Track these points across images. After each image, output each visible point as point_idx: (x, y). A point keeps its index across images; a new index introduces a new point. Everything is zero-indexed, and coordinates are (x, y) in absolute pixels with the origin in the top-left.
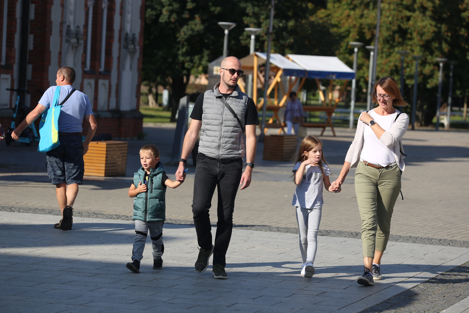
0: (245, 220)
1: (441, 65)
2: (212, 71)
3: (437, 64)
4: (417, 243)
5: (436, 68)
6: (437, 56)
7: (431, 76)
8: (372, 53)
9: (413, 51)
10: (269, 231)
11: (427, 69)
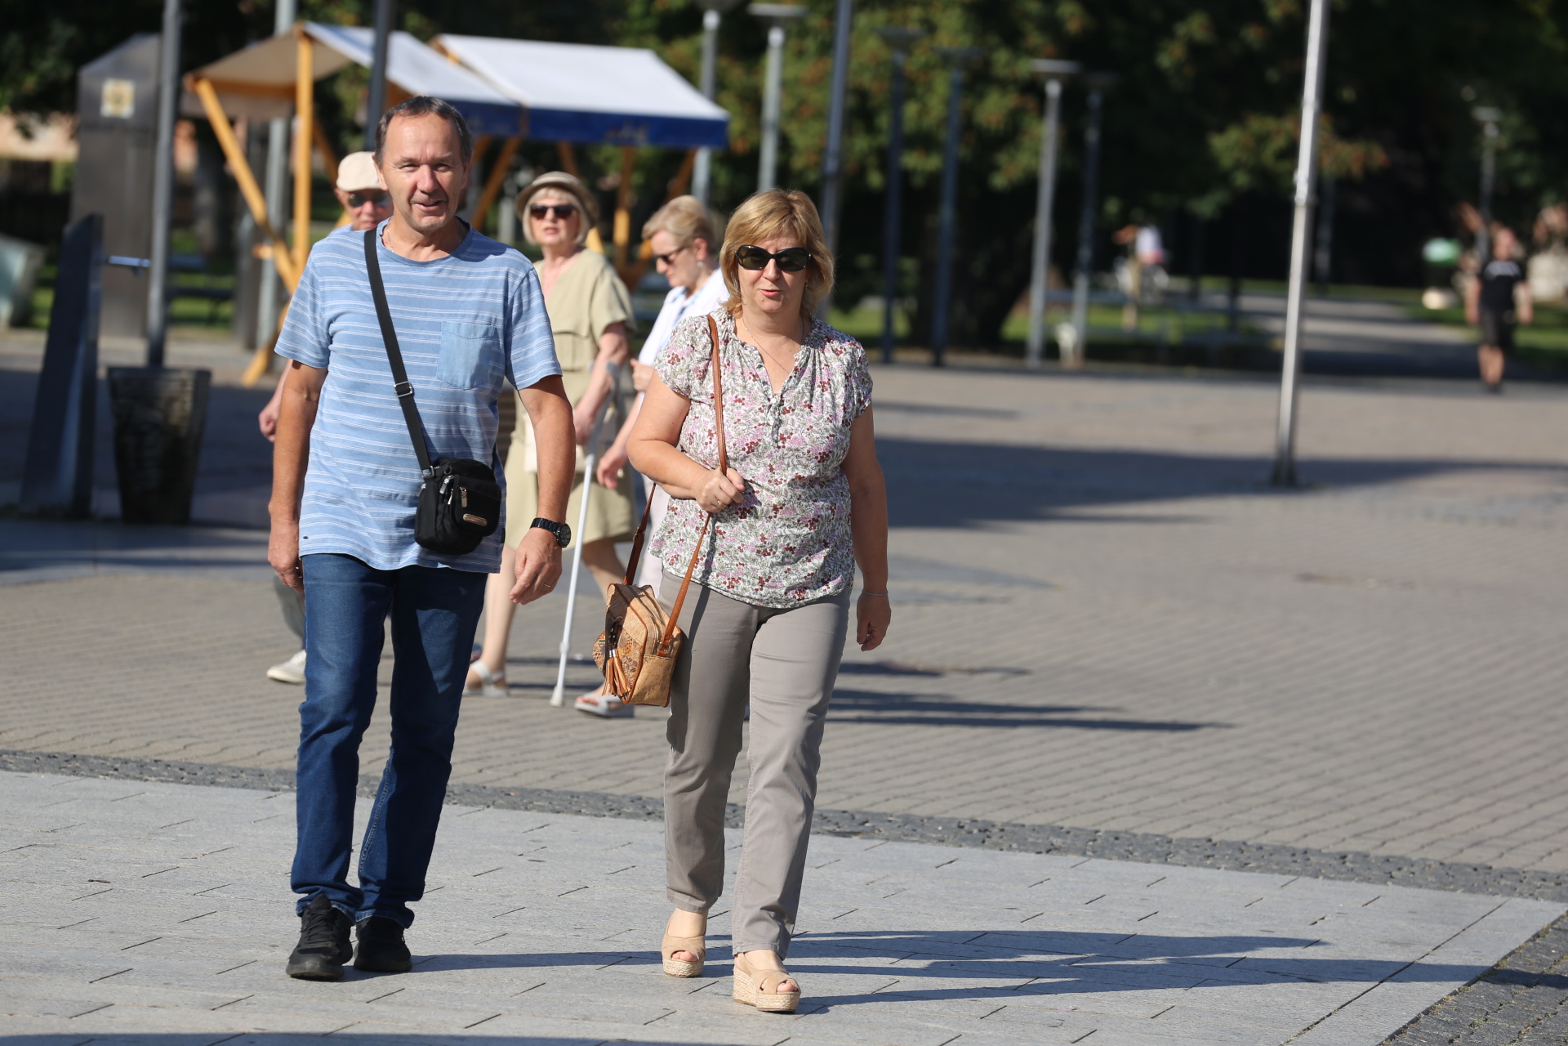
0: (479, 765)
1: (1053, 89)
2: (97, 102)
3: (1033, 88)
4: (1252, 870)
5: (1031, 103)
6: (1033, 53)
7: (1010, 135)
8: (776, 37)
9: (931, 28)
10: (610, 816)
11: (993, 109)
